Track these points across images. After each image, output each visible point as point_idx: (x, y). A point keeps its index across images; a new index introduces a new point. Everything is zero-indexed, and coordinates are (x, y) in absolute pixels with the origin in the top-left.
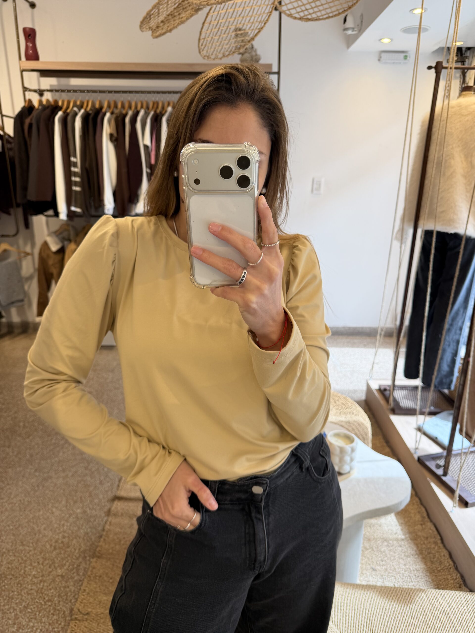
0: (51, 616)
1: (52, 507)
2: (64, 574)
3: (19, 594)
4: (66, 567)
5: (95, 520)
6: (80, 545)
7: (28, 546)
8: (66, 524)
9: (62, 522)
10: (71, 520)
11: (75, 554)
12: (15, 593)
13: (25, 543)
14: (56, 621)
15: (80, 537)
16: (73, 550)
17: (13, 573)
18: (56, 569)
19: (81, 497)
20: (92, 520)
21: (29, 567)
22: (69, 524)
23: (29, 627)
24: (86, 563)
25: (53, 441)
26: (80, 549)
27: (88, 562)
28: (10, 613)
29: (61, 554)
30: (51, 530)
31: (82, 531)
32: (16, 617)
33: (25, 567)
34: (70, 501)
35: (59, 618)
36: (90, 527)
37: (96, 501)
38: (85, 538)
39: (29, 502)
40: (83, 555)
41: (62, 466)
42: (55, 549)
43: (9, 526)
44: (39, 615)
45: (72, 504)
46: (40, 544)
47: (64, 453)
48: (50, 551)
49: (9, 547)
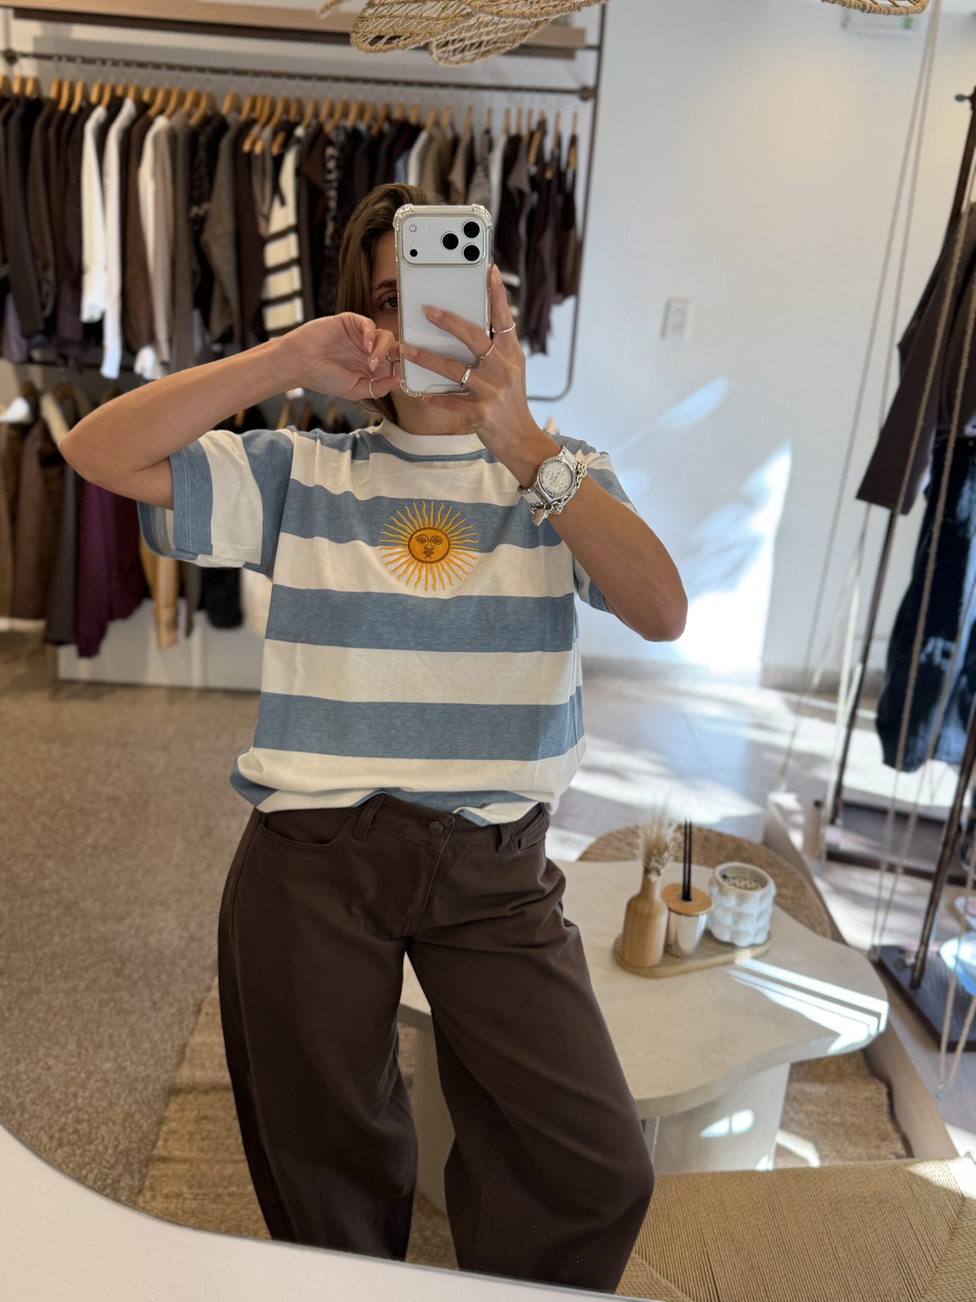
1: (45, 1055)
5: (146, 1088)
6: (116, 1138)
8: (81, 1094)
9: (72, 1090)
11: (106, 1157)
16: (101, 1148)
19: (111, 1037)
20: (140, 1086)
24: (133, 1177)
25: (36, 909)
26: (116, 1147)
27: (137, 1176)
29: (75, 1155)
31: (118, 1109)
34: (86, 1044)
36: (136, 1102)
38: (127, 1124)
40: (124, 1160)
41: (61, 967)
45: (90, 1049)
47: (63, 936)
48: (50, 1149)
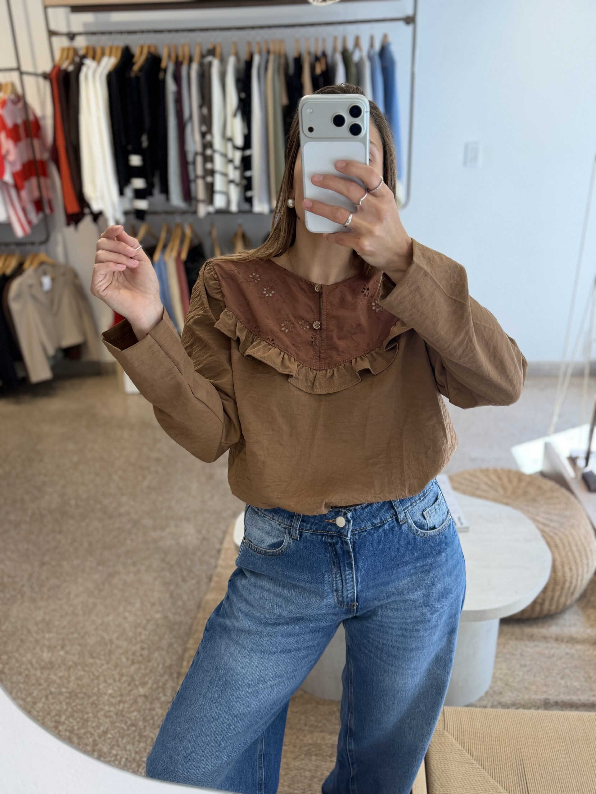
0: (136, 743)
2: (147, 694)
3: (95, 716)
4: (149, 685)
7: (100, 659)
10: (150, 627)
12: (91, 715)
13: (95, 655)
14: (143, 750)
15: (163, 649)
17: (84, 690)
18: (137, 687)
21: (104, 685)
22: (147, 633)
23: (111, 755)
28: (87, 738)
30: (126, 639)
32: (95, 744)
33: (99, 684)
35: (147, 745)
37: (180, 603)
39: (95, 605)
42: (133, 663)
43: (72, 633)
44: (122, 741)
46: (114, 657)
49: (75, 659)
